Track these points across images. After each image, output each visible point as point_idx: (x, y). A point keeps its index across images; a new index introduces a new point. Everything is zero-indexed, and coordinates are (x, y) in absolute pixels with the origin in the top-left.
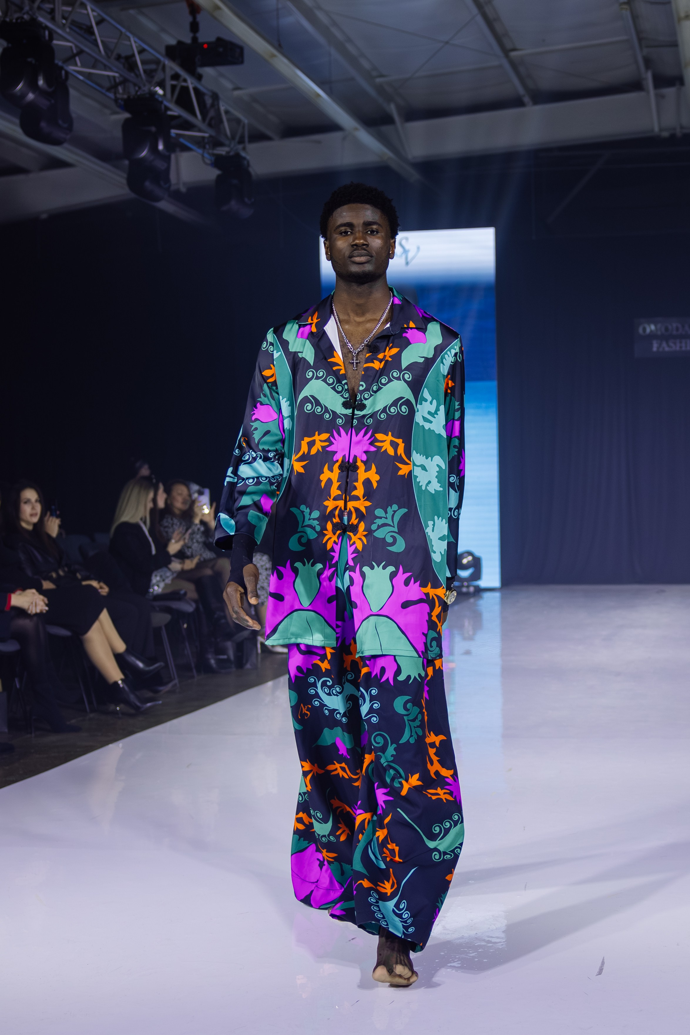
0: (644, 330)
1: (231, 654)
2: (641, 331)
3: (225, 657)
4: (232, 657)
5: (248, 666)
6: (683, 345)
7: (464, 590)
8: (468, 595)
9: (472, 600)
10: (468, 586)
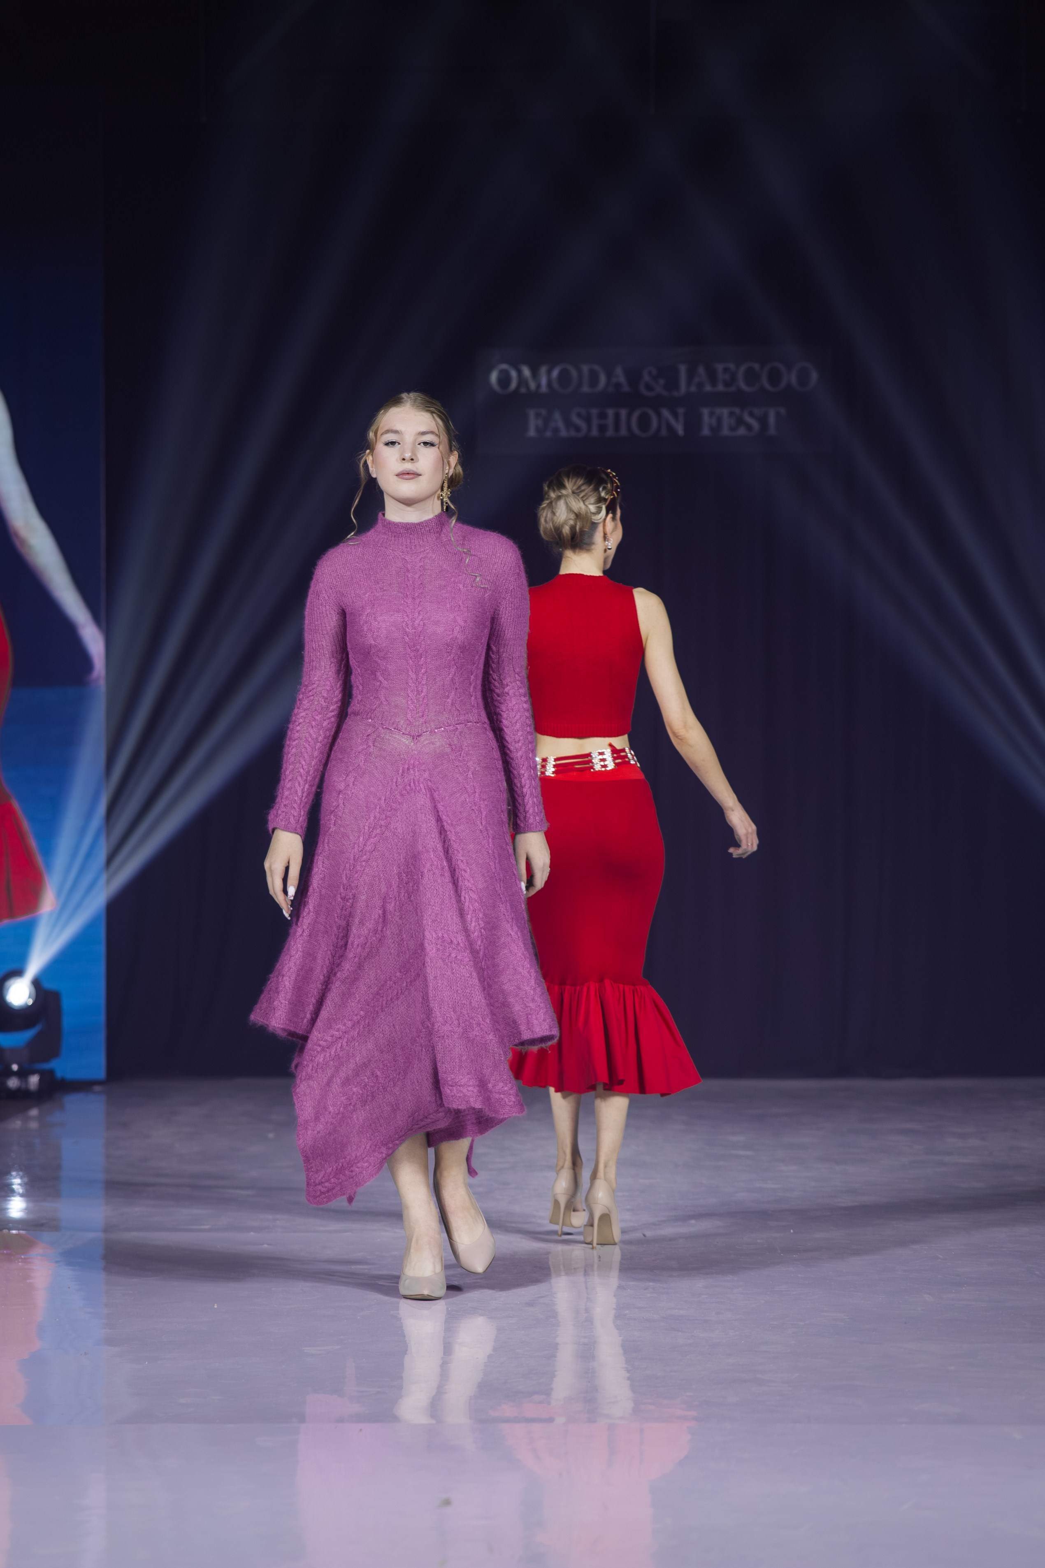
7: (13, 1083)
8: (24, 1097)
9: (34, 1112)
10: (23, 1074)
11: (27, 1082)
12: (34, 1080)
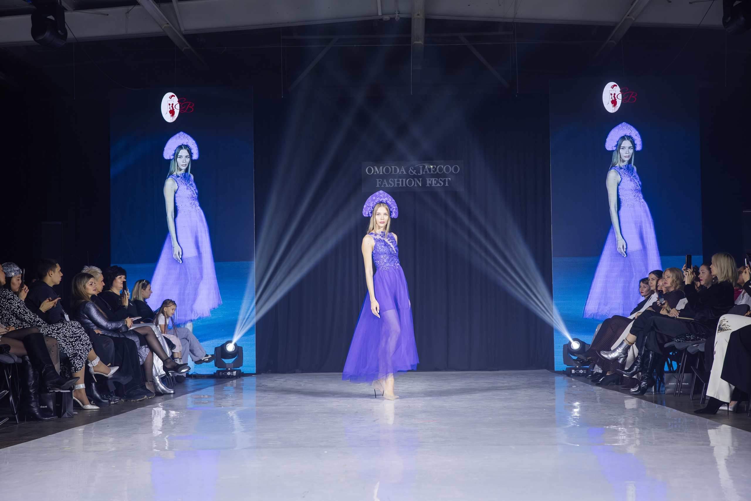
0: (370, 170)
1: (51, 404)
2: (367, 171)
3: (46, 407)
4: (52, 407)
5: (66, 415)
6: (400, 182)
7: (229, 373)
8: (232, 377)
9: (235, 381)
10: (232, 371)
11: (233, 374)
12: (235, 373)
